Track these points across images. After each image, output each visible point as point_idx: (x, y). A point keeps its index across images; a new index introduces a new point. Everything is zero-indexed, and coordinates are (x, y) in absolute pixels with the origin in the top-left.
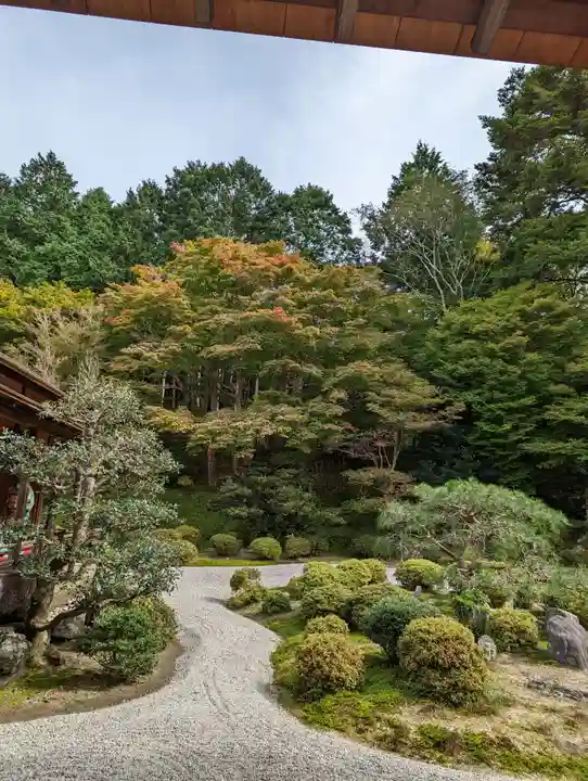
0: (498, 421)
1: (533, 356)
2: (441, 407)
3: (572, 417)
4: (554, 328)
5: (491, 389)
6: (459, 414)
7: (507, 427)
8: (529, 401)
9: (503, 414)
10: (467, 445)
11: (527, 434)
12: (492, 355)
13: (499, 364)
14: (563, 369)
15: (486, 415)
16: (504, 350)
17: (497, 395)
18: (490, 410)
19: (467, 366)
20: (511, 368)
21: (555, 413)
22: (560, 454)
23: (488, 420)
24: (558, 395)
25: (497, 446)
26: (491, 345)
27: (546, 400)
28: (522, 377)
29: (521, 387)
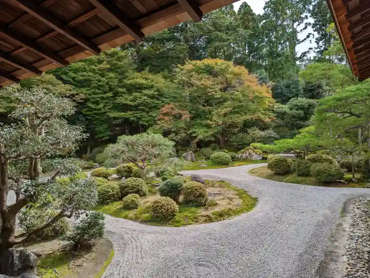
0: (97, 103)
1: (112, 75)
2: (73, 95)
3: (128, 102)
4: (119, 63)
5: (95, 88)
6: (82, 99)
7: (101, 106)
8: (110, 94)
9: (99, 99)
10: (82, 113)
11: (109, 109)
12: (93, 71)
13: (98, 77)
14: (122, 82)
15: (92, 100)
16: (99, 70)
17: (97, 91)
18: (94, 98)
19: (82, 76)
20: (103, 79)
21: (120, 100)
22: (123, 117)
23: (93, 103)
24: (121, 93)
25: (96, 114)
26: (93, 67)
27: (116, 94)
28: (107, 83)
29: (107, 88)
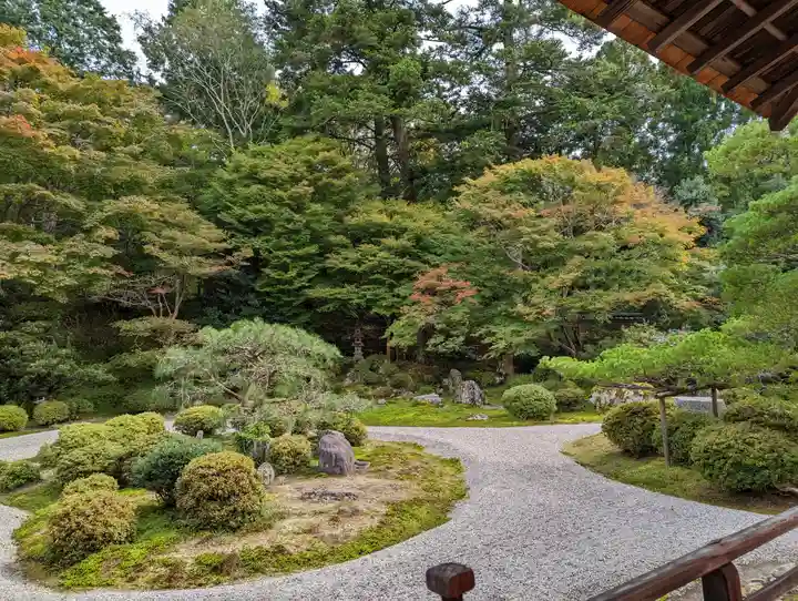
0: (285, 268)
1: (317, 207)
2: (229, 252)
3: (348, 265)
4: (335, 181)
5: (279, 236)
6: (247, 260)
7: (293, 273)
8: (313, 249)
9: (289, 261)
10: (253, 290)
11: (310, 281)
12: (279, 201)
13: (287, 213)
14: (341, 221)
15: (274, 262)
16: (291, 198)
17: (285, 243)
18: (277, 257)
19: (256, 212)
20: (297, 217)
21: (334, 261)
22: (336, 298)
23: (275, 268)
24: (338, 245)
25: (282, 291)
26: (279, 192)
27: (327, 249)
28: (307, 226)
29: (305, 235)
